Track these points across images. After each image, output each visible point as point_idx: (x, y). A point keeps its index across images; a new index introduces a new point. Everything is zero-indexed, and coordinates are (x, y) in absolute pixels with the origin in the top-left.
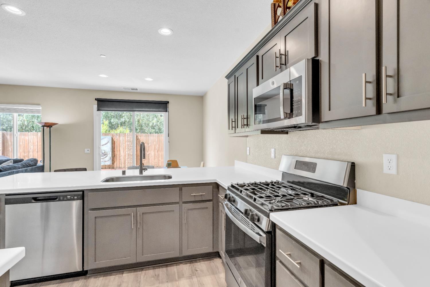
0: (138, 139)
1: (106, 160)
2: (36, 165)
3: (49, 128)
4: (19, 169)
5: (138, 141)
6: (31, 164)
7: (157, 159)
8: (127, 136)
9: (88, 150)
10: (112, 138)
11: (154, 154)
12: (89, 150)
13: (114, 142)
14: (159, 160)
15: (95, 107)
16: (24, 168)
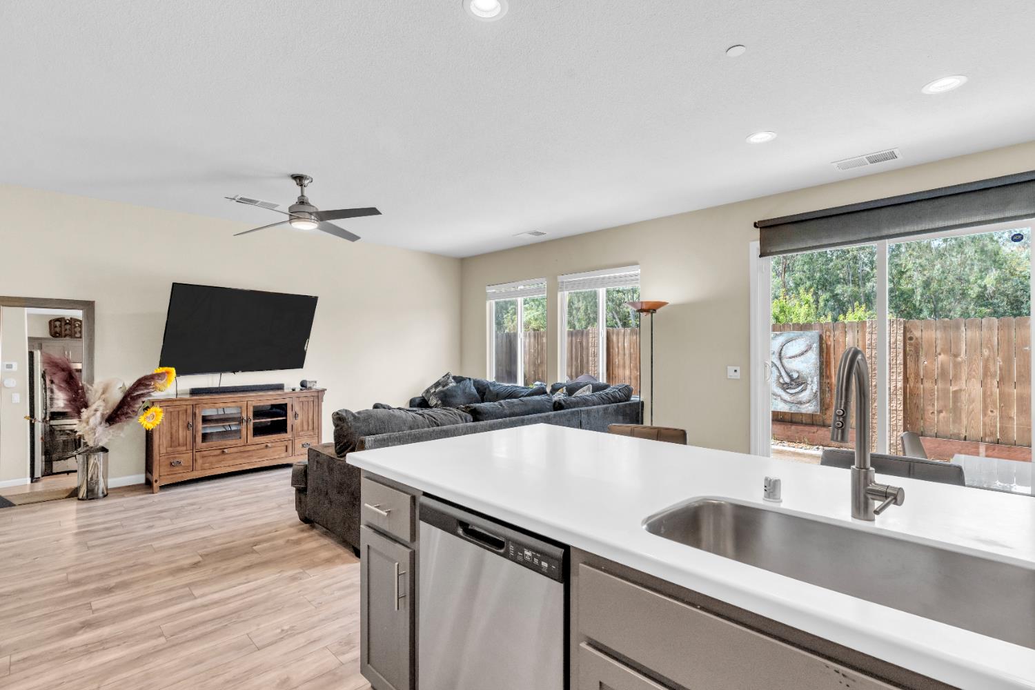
0: (911, 339)
1: (804, 400)
2: (628, 400)
3: (650, 315)
4: (594, 405)
5: (911, 345)
6: (618, 396)
7: (997, 413)
8: (868, 330)
9: (736, 371)
10: (821, 338)
11: (984, 393)
12: (739, 371)
13: (828, 348)
14: (1005, 417)
15: (755, 246)
16: (604, 404)
